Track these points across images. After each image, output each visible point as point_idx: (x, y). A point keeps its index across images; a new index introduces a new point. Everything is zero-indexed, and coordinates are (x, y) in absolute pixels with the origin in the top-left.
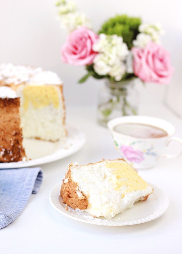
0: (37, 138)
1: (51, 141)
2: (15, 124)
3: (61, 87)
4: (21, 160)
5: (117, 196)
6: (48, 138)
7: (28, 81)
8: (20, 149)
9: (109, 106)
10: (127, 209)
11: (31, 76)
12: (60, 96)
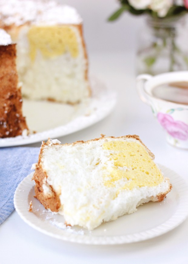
0: (51, 100)
1: (69, 103)
2: (10, 83)
3: (80, 27)
4: (21, 134)
5: (105, 195)
6: (65, 99)
7: (34, 20)
8: (18, 118)
9: (153, 52)
10: (125, 215)
11: (39, 13)
12: (79, 40)
